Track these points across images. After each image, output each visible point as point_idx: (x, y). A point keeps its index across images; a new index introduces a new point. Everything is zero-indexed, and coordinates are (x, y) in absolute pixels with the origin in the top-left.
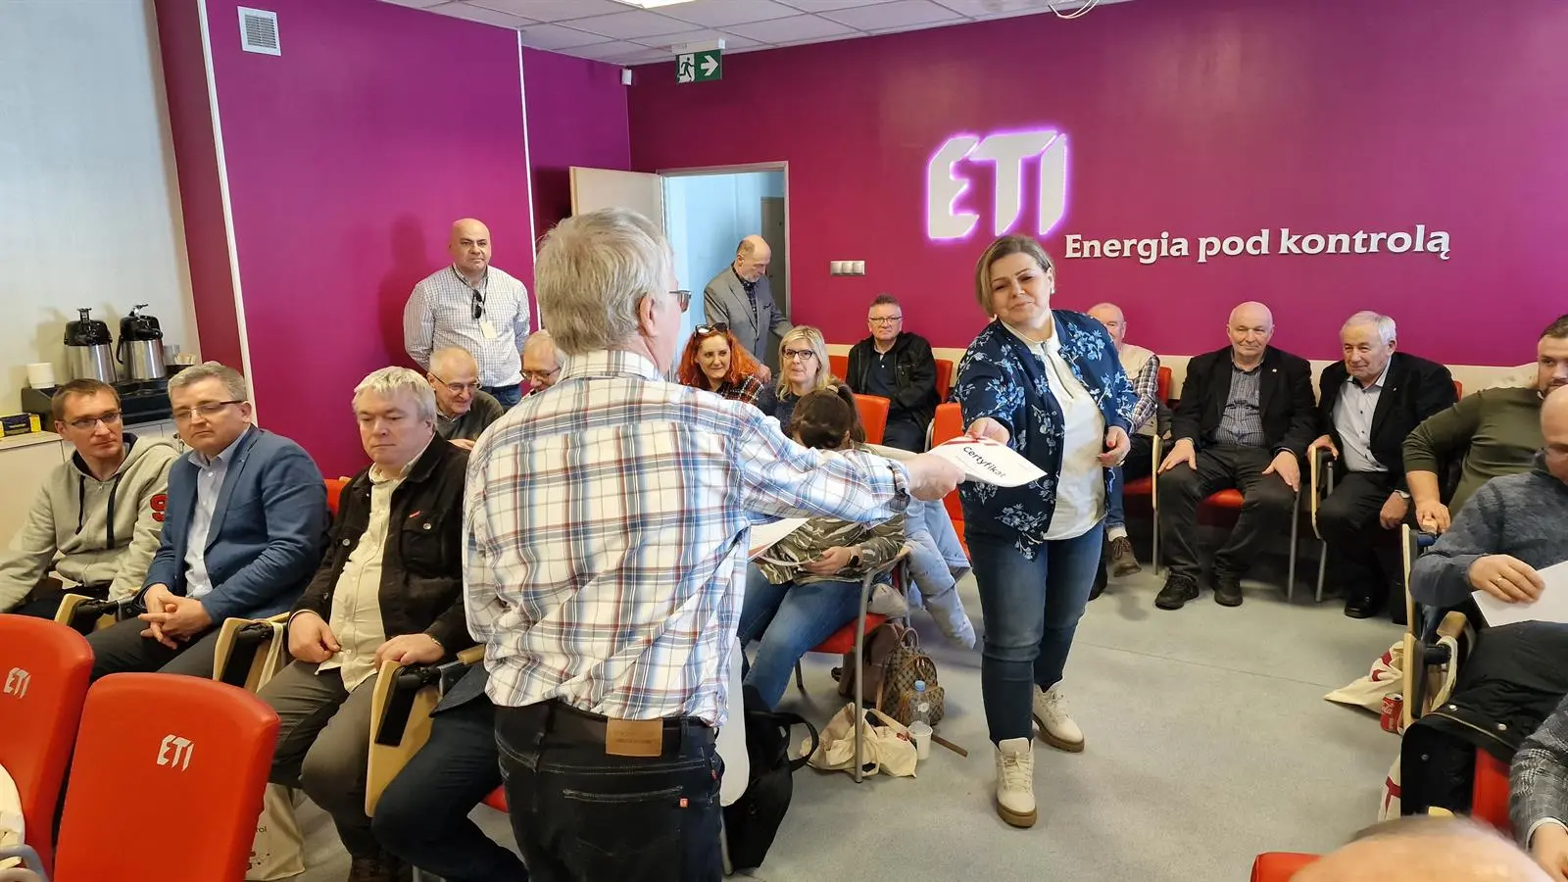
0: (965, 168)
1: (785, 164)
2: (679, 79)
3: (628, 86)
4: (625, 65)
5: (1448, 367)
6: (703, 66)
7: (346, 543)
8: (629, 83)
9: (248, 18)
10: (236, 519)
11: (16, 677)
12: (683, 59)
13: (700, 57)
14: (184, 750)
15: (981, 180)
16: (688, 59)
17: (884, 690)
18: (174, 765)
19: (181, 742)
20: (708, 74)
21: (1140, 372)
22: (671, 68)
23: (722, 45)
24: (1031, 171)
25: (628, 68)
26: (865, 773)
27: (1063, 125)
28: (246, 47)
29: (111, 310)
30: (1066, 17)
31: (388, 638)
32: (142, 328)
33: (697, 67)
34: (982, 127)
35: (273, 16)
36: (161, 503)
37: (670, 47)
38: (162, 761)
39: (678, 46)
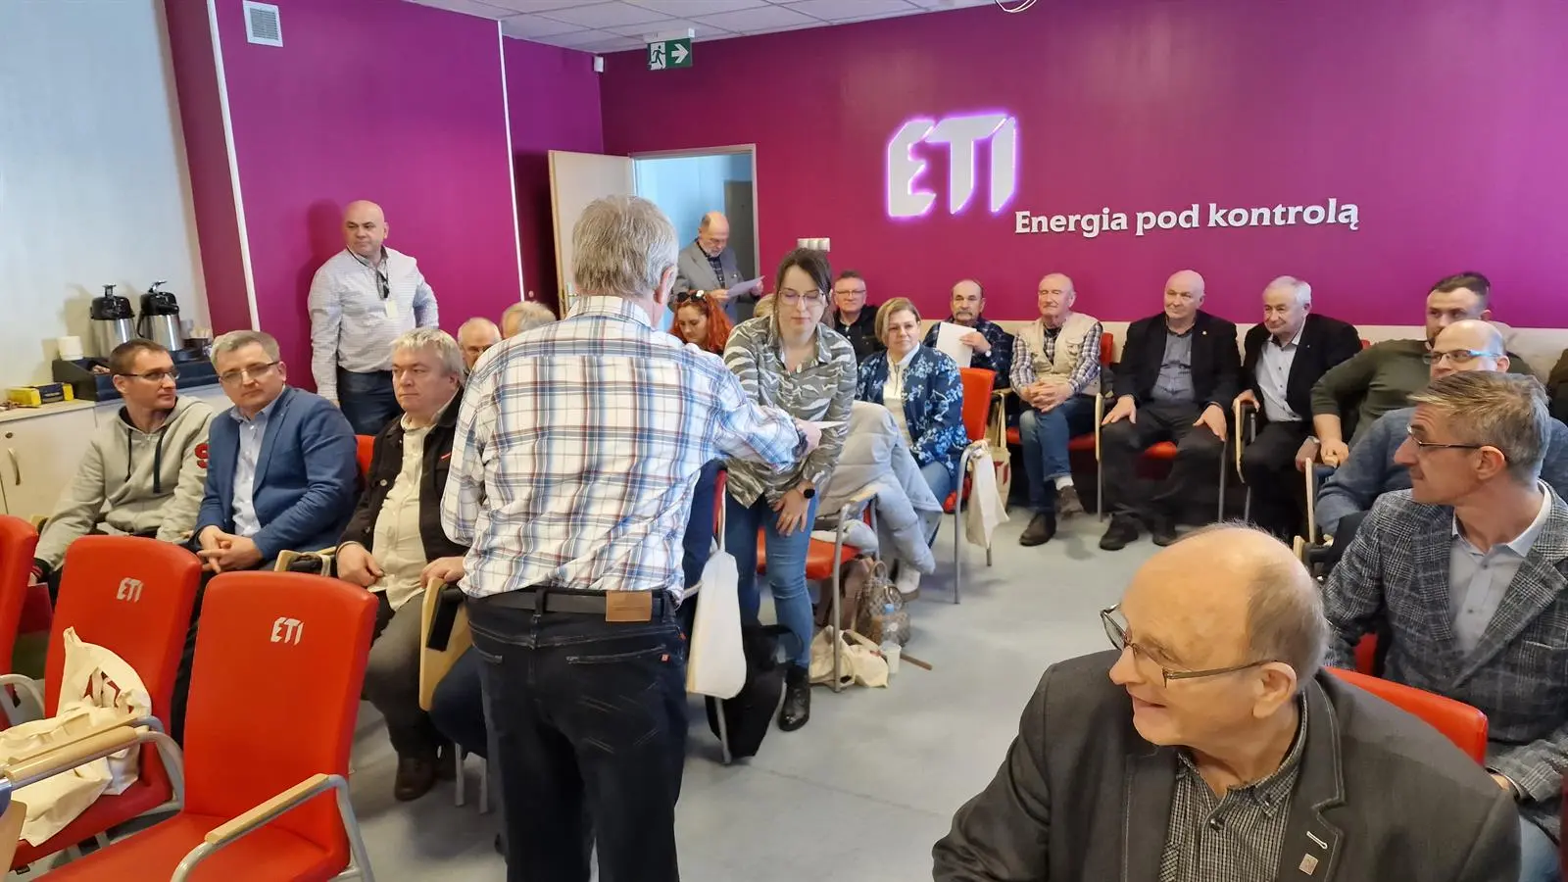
0: (922, 150)
1: (753, 147)
2: (650, 66)
3: (599, 73)
4: (596, 52)
5: (1355, 326)
6: (674, 54)
7: (384, 483)
8: (601, 70)
9: (252, 11)
10: (279, 466)
11: (128, 586)
12: (654, 48)
13: (670, 46)
14: (295, 629)
15: (937, 159)
16: (659, 47)
17: (858, 616)
18: (286, 641)
19: (292, 623)
20: (679, 61)
21: (1085, 338)
22: (642, 55)
23: (691, 34)
24: (983, 152)
25: (600, 55)
26: (844, 683)
27: (1011, 112)
28: (251, 39)
29: (133, 287)
30: (1011, 11)
31: (429, 562)
32: (159, 304)
33: (668, 54)
34: (937, 111)
35: (275, 9)
36: (204, 452)
37: (641, 35)
38: (275, 638)
39: (650, 34)
